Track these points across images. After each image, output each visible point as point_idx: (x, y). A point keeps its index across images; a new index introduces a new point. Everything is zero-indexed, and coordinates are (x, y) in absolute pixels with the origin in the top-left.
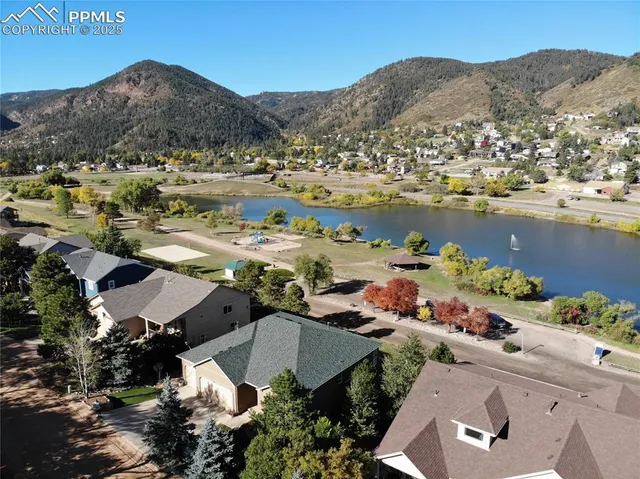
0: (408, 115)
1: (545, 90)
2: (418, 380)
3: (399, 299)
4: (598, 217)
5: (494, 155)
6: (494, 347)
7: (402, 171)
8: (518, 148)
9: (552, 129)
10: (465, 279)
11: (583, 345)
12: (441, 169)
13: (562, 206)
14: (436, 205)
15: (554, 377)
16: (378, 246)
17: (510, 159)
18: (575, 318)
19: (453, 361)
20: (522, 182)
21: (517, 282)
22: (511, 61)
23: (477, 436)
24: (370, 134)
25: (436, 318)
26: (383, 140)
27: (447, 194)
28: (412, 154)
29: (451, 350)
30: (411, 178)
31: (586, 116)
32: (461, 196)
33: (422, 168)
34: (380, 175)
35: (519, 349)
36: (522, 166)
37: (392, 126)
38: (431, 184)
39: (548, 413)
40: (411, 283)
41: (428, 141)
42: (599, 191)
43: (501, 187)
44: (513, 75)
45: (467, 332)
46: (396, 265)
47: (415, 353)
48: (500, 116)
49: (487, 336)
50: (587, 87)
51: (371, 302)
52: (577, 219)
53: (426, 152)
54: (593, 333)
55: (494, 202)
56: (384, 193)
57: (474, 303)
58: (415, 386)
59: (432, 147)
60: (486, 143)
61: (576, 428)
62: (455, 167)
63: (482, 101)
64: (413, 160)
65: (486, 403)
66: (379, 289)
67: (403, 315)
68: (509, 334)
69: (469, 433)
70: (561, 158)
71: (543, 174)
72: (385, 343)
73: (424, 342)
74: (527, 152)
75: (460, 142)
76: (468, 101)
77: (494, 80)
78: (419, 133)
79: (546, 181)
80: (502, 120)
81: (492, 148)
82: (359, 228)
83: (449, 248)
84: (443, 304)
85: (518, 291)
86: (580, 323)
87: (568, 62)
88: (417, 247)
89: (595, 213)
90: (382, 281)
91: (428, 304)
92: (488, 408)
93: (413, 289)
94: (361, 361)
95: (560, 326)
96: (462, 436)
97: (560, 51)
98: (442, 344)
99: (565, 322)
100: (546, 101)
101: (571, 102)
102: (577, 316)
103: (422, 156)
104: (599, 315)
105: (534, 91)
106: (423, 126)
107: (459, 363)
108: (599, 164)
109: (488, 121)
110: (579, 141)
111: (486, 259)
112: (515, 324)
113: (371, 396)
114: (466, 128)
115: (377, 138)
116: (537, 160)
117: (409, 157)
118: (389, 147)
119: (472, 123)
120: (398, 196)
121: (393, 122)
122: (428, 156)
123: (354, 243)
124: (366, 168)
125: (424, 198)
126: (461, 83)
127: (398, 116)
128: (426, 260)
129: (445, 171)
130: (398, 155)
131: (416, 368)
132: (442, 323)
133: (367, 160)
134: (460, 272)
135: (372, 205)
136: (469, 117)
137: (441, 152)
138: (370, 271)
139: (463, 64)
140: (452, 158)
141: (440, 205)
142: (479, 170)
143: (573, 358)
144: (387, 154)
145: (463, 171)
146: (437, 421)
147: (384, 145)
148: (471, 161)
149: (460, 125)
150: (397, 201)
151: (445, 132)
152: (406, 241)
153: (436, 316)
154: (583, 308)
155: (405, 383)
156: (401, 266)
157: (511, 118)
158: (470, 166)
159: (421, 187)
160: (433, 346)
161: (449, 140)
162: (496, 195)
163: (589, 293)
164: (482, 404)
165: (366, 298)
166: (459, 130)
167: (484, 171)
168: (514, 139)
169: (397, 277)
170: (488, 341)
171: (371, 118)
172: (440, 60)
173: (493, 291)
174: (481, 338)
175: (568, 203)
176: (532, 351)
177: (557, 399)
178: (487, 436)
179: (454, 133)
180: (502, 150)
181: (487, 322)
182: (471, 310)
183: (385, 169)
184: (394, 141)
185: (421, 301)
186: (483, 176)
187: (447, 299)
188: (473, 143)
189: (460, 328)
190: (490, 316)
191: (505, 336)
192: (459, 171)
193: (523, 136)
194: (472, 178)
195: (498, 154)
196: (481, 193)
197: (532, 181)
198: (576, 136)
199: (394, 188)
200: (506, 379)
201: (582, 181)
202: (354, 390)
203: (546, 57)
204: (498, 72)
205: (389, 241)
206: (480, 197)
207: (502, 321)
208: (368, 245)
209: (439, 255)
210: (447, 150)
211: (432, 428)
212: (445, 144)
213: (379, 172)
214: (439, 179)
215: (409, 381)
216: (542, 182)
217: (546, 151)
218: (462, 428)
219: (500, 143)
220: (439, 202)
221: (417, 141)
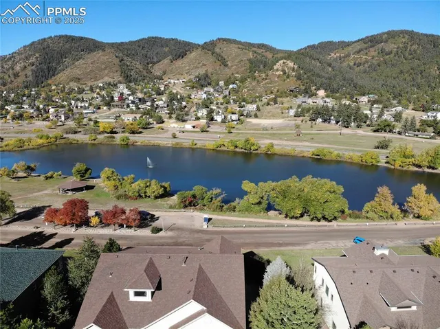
0: (61, 77)
1: (155, 63)
2: (96, 270)
3: (74, 215)
4: (195, 142)
5: (128, 106)
6: (146, 232)
7: (63, 119)
8: (142, 101)
9: (162, 89)
10: (121, 191)
11: (196, 218)
12: (93, 117)
13: (175, 137)
14: (93, 142)
15: (184, 242)
16: (51, 177)
17: (139, 108)
18: (190, 203)
19: (120, 250)
20: (149, 124)
21: (155, 187)
22: (131, 43)
23: (143, 294)
24: (31, 91)
25: (104, 223)
26: (43, 95)
27: (100, 133)
28: (69, 106)
29: (118, 242)
30: (71, 124)
31: (181, 81)
32: (110, 135)
33: (78, 116)
34: (44, 122)
35: (161, 230)
36: (146, 113)
37: (50, 85)
38: (87, 127)
39: (184, 265)
40: (82, 201)
41: (80, 96)
42: (194, 127)
43: (136, 127)
44: (133, 52)
45: (127, 227)
46: (68, 190)
47: (92, 251)
48: (128, 80)
49: (140, 226)
50: (179, 63)
51: (51, 222)
52: (184, 144)
53: (79, 104)
54: (201, 210)
55: (133, 138)
56: (51, 136)
57: (128, 206)
58: (94, 274)
59: (83, 101)
60: (122, 98)
61: (201, 269)
62: (103, 115)
63: (114, 69)
64: (70, 110)
65: (145, 271)
66: (56, 211)
67: (79, 226)
68: (154, 221)
69: (137, 294)
70: (170, 107)
71: (161, 118)
72: (67, 250)
73: (97, 241)
74: (149, 103)
75: (103, 97)
76: (105, 69)
77: (121, 55)
78: (71, 91)
79: (163, 122)
80: (130, 82)
81: (126, 101)
82: (32, 165)
83: (107, 171)
84: (107, 211)
85: (156, 193)
86: (194, 206)
87: (167, 46)
88: (83, 174)
89: (194, 140)
90: (59, 204)
91: (97, 214)
92: (147, 274)
93: (84, 205)
94: (50, 268)
95: (183, 210)
96: (132, 298)
97: (161, 38)
98: (110, 239)
99: (185, 207)
100: (157, 70)
101: (171, 72)
102: (192, 201)
103: (77, 107)
104: (203, 199)
105: (148, 64)
106: (74, 85)
107: (124, 249)
108: (192, 110)
109: (121, 83)
110: (179, 96)
111: (133, 176)
112: (157, 214)
113: (62, 291)
114: (106, 87)
115: (38, 94)
116: (156, 109)
117: (67, 108)
118: (49, 100)
119: (110, 84)
120: (62, 137)
121: (49, 82)
122: (81, 107)
123: (30, 178)
124: (32, 117)
125: (82, 138)
126: (98, 56)
127: (53, 78)
128: (91, 182)
129: (96, 118)
130: (58, 106)
131: (93, 262)
132: (109, 225)
133: (32, 111)
134: (116, 188)
135: (41, 146)
136: (107, 79)
137: (90, 104)
138: (47, 198)
139: (98, 42)
140: (99, 108)
141: (96, 142)
142: (120, 116)
143: (193, 227)
144: (48, 106)
145: (108, 117)
146: (114, 294)
147: (45, 99)
148: (113, 110)
149: (102, 85)
150: (63, 141)
151: (92, 90)
152: (74, 170)
153: (103, 221)
154: (194, 196)
155: (87, 275)
156: (72, 190)
157: (136, 81)
158: (113, 113)
159: (79, 130)
160: (104, 242)
161: (95, 95)
162: (133, 132)
163: (196, 187)
164: (143, 272)
165: (46, 220)
166: (102, 89)
167: (123, 117)
168: (140, 95)
169: (70, 199)
170: (141, 230)
171: (30, 78)
172: (81, 38)
173: (140, 196)
174: (136, 229)
175: (178, 135)
176: (169, 229)
177: (187, 255)
178: (149, 292)
179: (98, 90)
180: (133, 102)
181: (139, 217)
182: (127, 212)
183: (48, 117)
184: (52, 96)
185: (91, 213)
186: (123, 120)
187: (110, 207)
188: (112, 98)
189: (121, 226)
190: (140, 213)
191: (152, 223)
192: (106, 117)
193: (145, 93)
194: (116, 122)
195: (131, 105)
196: (123, 132)
197: (155, 122)
198: (177, 94)
199: (58, 132)
200: (155, 252)
201: (184, 121)
202: (48, 291)
203: (153, 42)
204: (124, 50)
205: (60, 173)
206: (123, 134)
207: (149, 214)
208: (42, 178)
209: (100, 177)
210: (94, 103)
211: (111, 300)
212: (93, 98)
213: (44, 120)
214: (92, 123)
215: (90, 272)
216: (160, 123)
217: (160, 103)
218: (131, 292)
219: (131, 98)
220: (94, 140)
221: (71, 96)
